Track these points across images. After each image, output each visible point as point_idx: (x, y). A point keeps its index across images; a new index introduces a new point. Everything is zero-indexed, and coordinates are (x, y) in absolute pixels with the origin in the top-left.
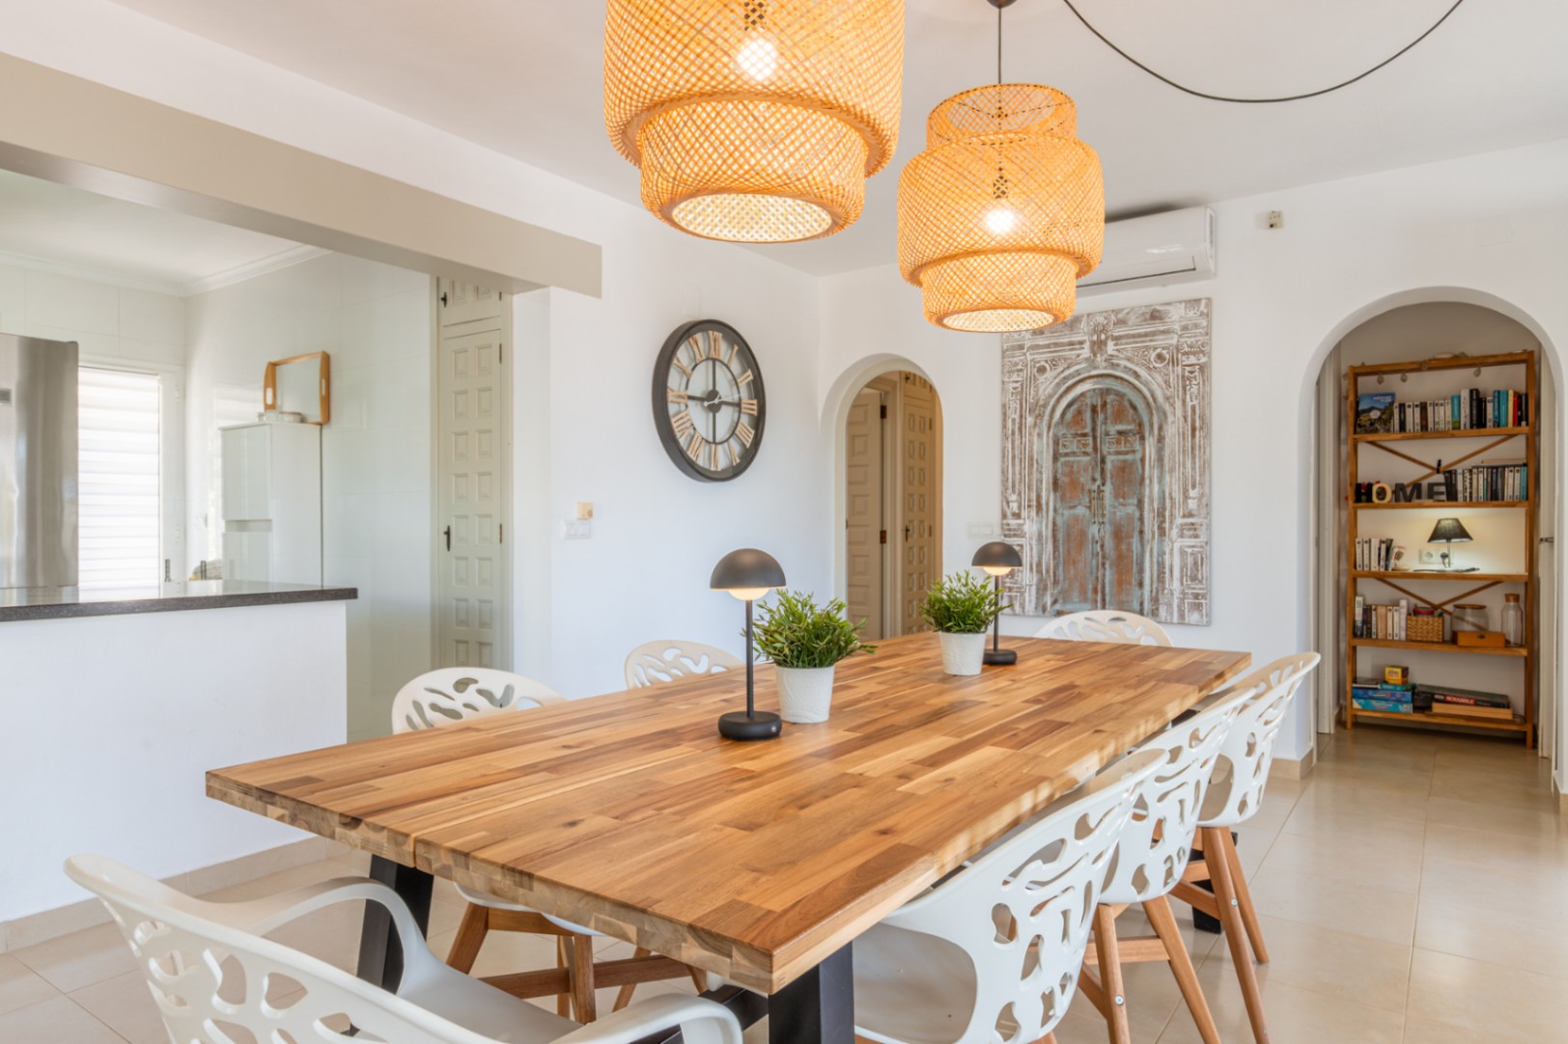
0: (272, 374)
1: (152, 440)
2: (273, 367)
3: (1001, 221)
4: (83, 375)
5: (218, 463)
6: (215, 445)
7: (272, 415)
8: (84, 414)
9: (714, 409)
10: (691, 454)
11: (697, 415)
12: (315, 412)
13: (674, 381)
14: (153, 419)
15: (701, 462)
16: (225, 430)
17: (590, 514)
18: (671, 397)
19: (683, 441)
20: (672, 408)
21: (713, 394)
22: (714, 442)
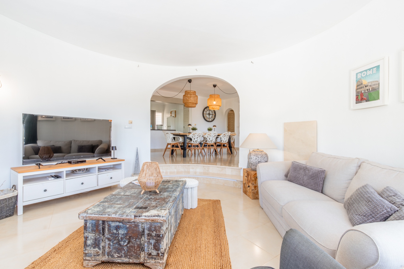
0: (171, 113)
1: (161, 119)
2: (171, 112)
3: (215, 103)
4: (156, 113)
5: (166, 121)
6: (166, 119)
7: (171, 116)
8: (156, 117)
9: (209, 115)
10: (206, 119)
11: (208, 116)
12: (174, 116)
13: (205, 112)
14: (161, 117)
15: (208, 120)
16: (167, 118)
17: (196, 125)
18: (204, 114)
19: (206, 118)
20: (204, 115)
21: (209, 113)
22: (209, 118)
